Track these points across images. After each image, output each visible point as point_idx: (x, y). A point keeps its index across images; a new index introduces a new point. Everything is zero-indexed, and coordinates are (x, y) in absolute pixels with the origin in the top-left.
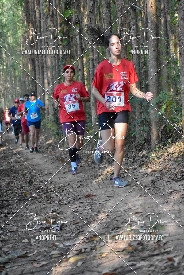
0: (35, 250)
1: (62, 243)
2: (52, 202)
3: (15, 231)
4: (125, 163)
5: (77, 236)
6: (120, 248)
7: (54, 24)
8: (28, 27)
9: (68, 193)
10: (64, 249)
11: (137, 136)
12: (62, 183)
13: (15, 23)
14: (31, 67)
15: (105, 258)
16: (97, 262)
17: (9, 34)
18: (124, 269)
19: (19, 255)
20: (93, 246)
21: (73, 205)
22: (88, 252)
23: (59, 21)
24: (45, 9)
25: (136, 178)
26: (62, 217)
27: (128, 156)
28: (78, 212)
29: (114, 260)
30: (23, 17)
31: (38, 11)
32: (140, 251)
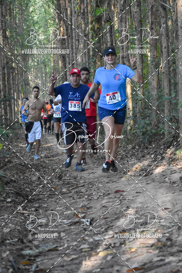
0: (65, 243)
1: (92, 237)
2: (81, 197)
3: (45, 225)
4: (154, 159)
5: (107, 230)
6: (149, 244)
7: (85, 22)
8: (59, 24)
9: (98, 188)
10: (94, 244)
11: (166, 133)
12: (91, 179)
13: (46, 21)
14: (62, 64)
15: (134, 253)
16: (126, 257)
17: (40, 31)
18: (153, 264)
19: (49, 248)
20: (122, 241)
21: (103, 200)
22: (117, 247)
23: (90, 19)
24: (76, 7)
25: (164, 174)
26: (91, 212)
27: (156, 153)
28: (107, 207)
29: (142, 255)
30: (54, 14)
31: (69, 9)
32: (169, 247)
